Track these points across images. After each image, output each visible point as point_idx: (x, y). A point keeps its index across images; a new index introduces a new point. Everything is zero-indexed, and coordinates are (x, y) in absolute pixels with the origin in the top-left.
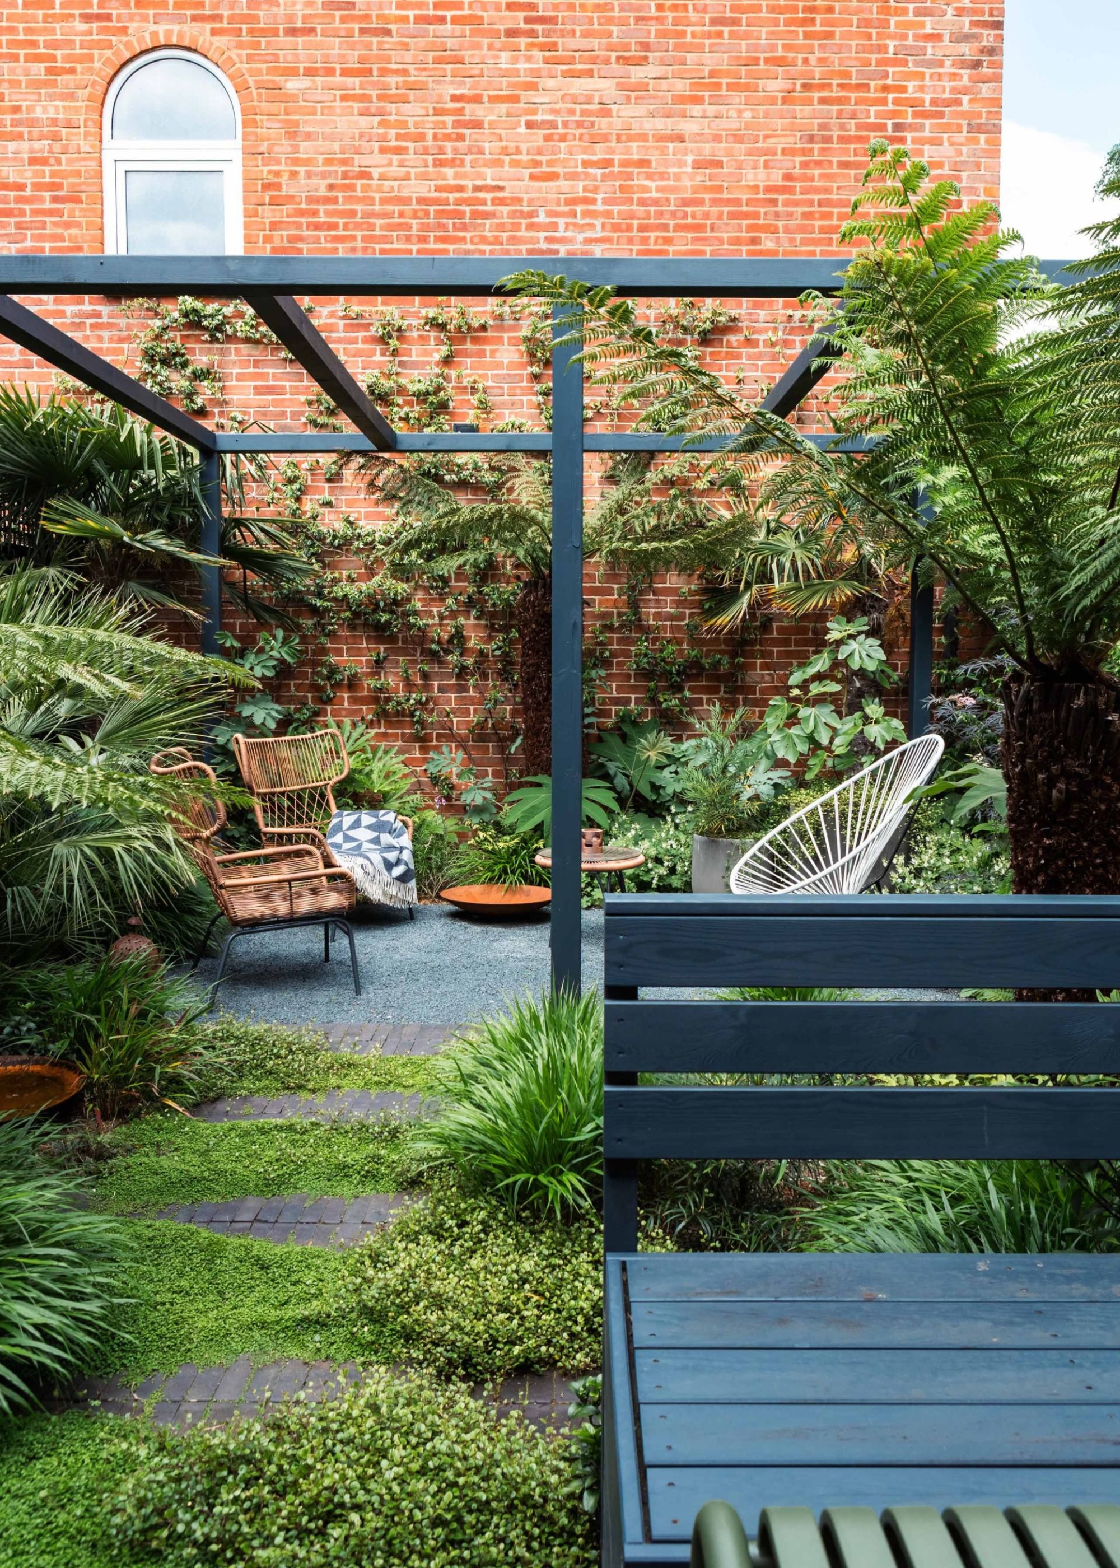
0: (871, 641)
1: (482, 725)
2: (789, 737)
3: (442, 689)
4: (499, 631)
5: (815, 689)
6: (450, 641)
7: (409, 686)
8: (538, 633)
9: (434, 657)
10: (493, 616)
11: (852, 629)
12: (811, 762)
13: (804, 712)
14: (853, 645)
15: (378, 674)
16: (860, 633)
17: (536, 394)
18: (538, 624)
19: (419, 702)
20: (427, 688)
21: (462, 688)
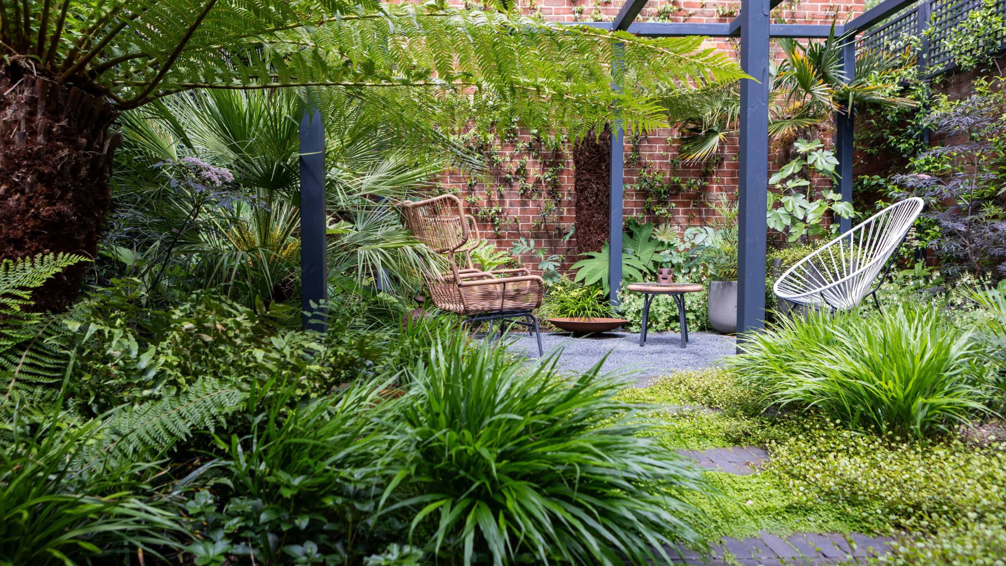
0: (826, 153)
1: (538, 227)
2: (778, 215)
3: (511, 204)
4: (549, 166)
5: (790, 184)
6: (518, 172)
7: (490, 203)
8: (590, 159)
9: (507, 182)
10: (545, 156)
11: (813, 147)
12: (792, 230)
13: (784, 200)
14: (816, 155)
15: (471, 194)
16: (818, 149)
17: (574, 13)
18: (590, 152)
19: (498, 212)
20: (502, 203)
21: (524, 204)
